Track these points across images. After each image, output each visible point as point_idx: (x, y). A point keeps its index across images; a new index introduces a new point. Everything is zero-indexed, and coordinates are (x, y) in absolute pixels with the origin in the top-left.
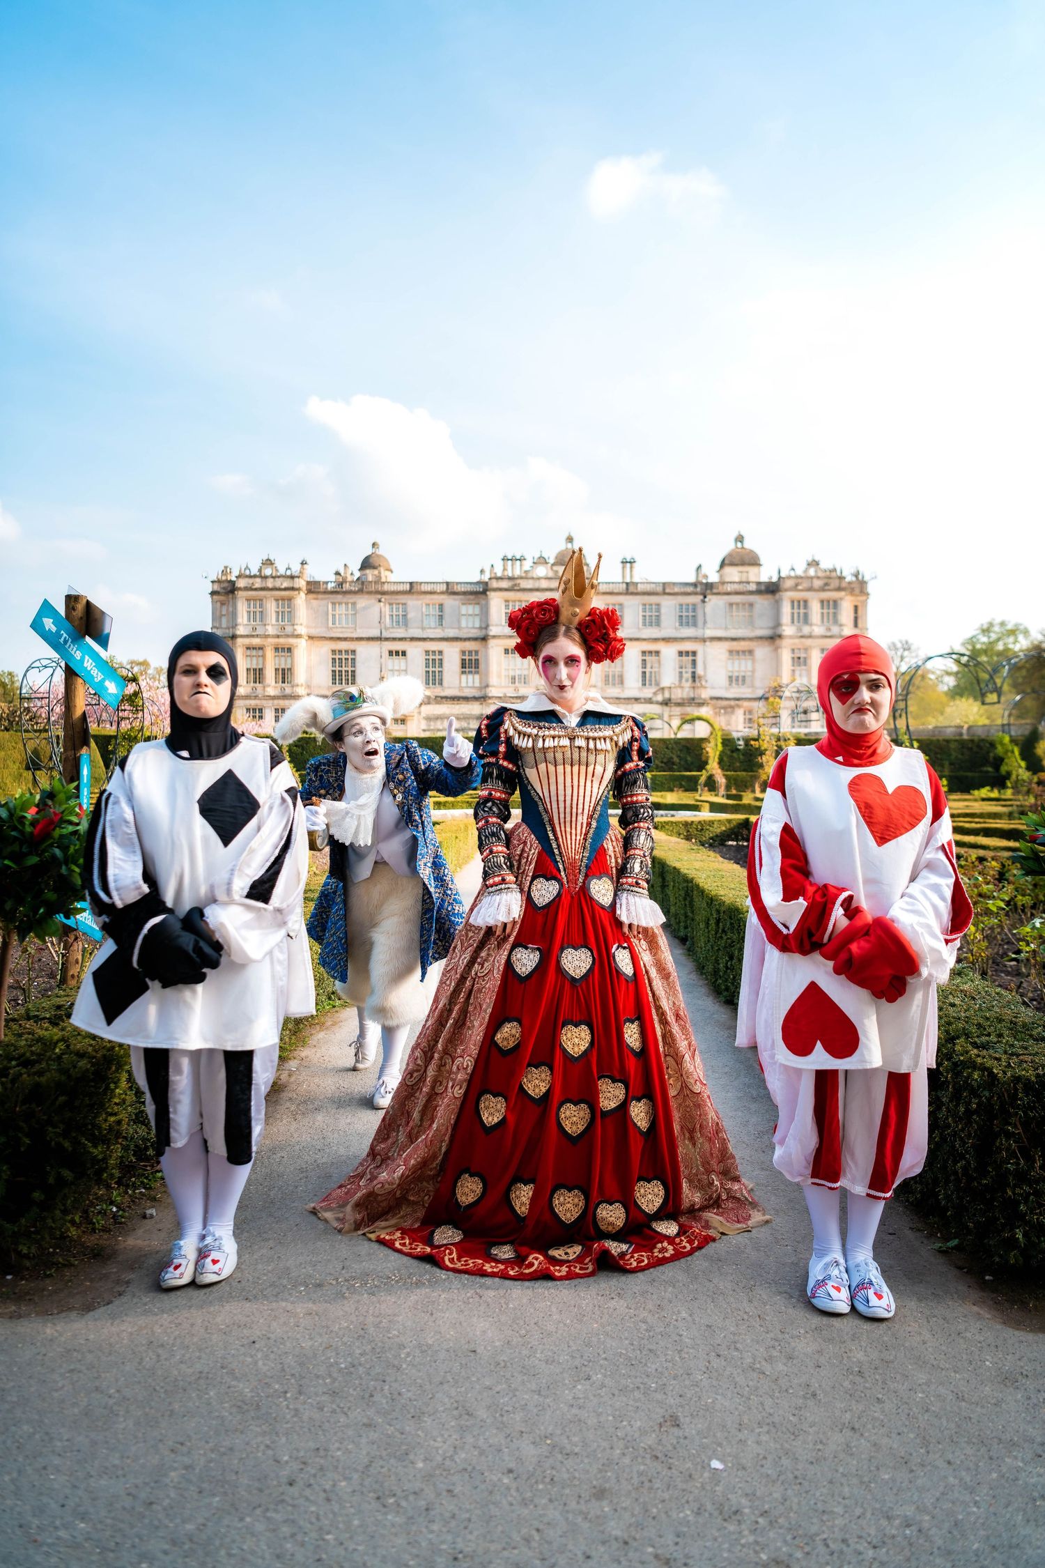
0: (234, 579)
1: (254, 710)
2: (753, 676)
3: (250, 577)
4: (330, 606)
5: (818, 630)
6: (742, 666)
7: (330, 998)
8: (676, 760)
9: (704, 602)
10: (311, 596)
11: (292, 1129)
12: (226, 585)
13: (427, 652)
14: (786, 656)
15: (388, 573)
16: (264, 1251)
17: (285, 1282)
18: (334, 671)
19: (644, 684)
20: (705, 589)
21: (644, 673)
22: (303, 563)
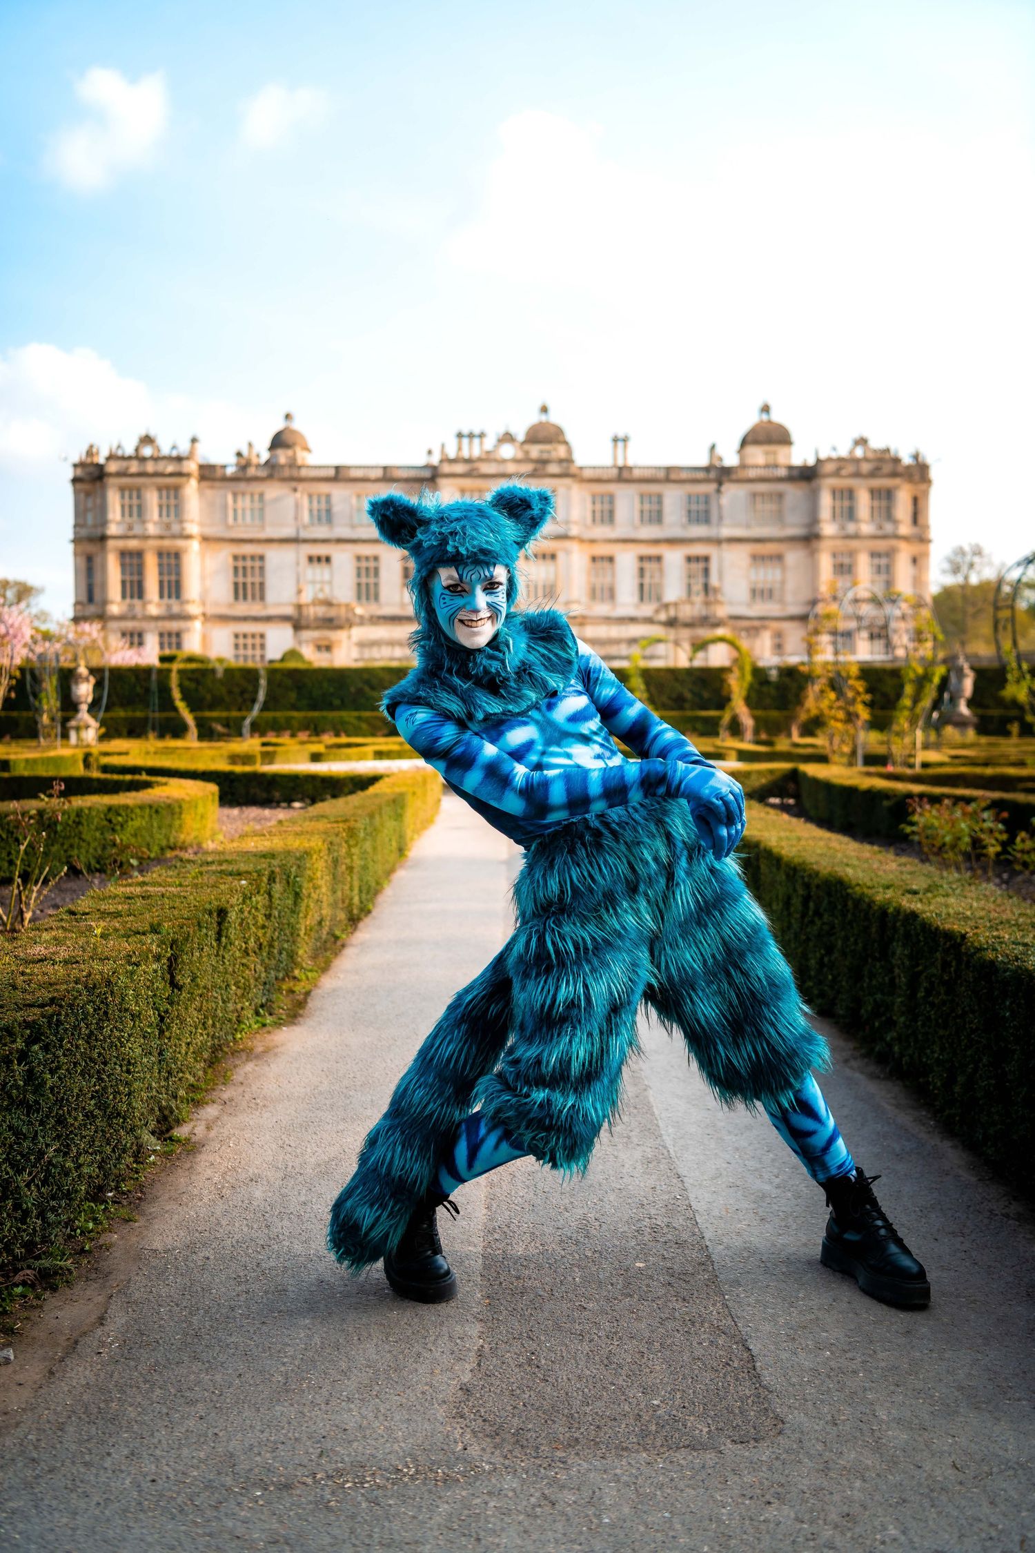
0: (101, 460)
1: (132, 635)
2: (782, 589)
3: (123, 458)
4: (230, 498)
5: (867, 528)
6: (769, 575)
7: (257, 1014)
8: (688, 695)
9: (718, 491)
10: (205, 484)
11: (218, 1213)
12: (91, 469)
13: (359, 558)
14: (826, 563)
15: (305, 454)
16: (191, 1423)
17: (229, 1481)
18: (236, 584)
19: (642, 599)
20: (720, 475)
21: (641, 586)
22: (194, 440)
